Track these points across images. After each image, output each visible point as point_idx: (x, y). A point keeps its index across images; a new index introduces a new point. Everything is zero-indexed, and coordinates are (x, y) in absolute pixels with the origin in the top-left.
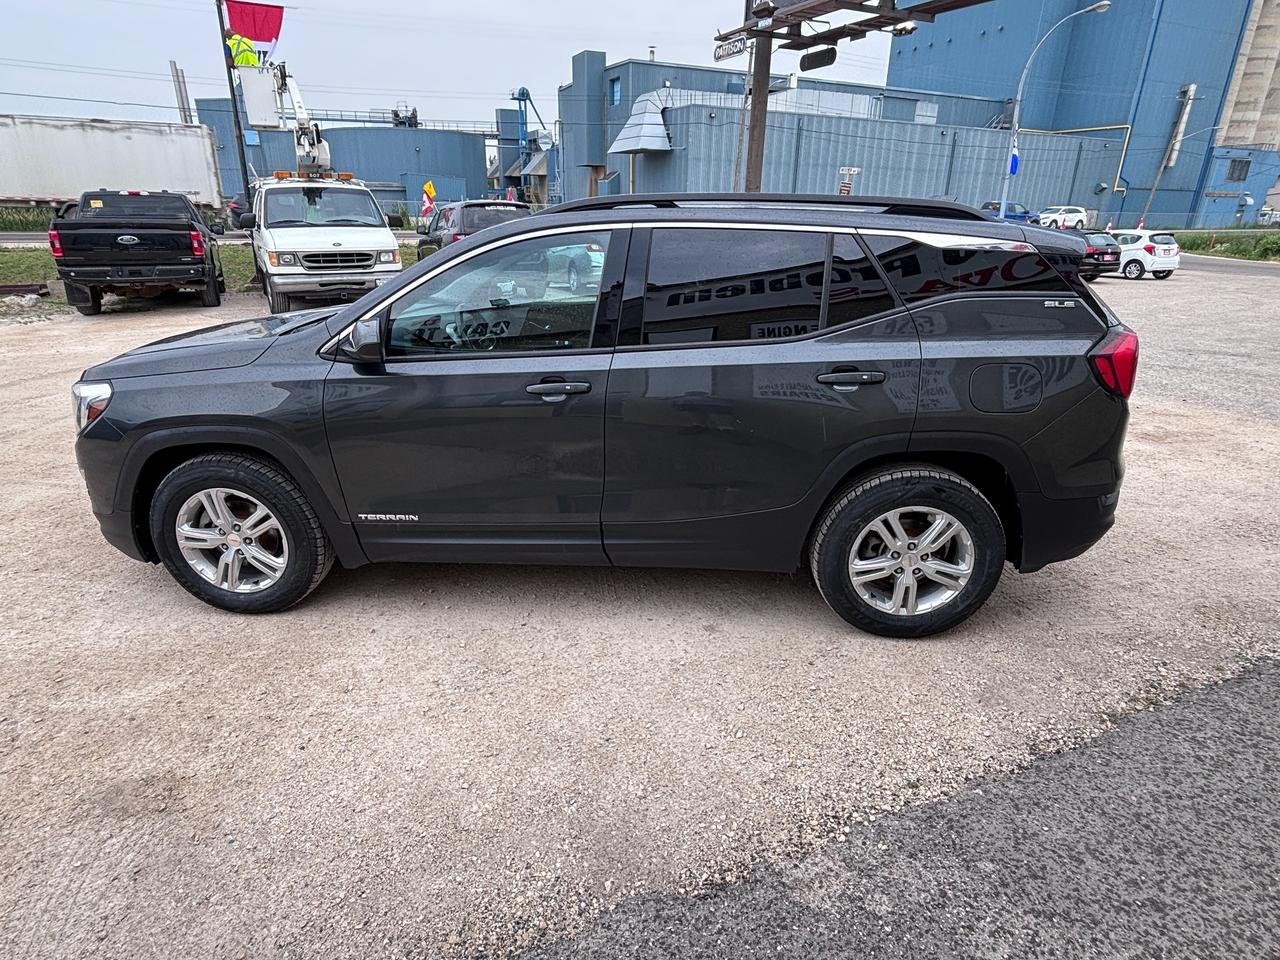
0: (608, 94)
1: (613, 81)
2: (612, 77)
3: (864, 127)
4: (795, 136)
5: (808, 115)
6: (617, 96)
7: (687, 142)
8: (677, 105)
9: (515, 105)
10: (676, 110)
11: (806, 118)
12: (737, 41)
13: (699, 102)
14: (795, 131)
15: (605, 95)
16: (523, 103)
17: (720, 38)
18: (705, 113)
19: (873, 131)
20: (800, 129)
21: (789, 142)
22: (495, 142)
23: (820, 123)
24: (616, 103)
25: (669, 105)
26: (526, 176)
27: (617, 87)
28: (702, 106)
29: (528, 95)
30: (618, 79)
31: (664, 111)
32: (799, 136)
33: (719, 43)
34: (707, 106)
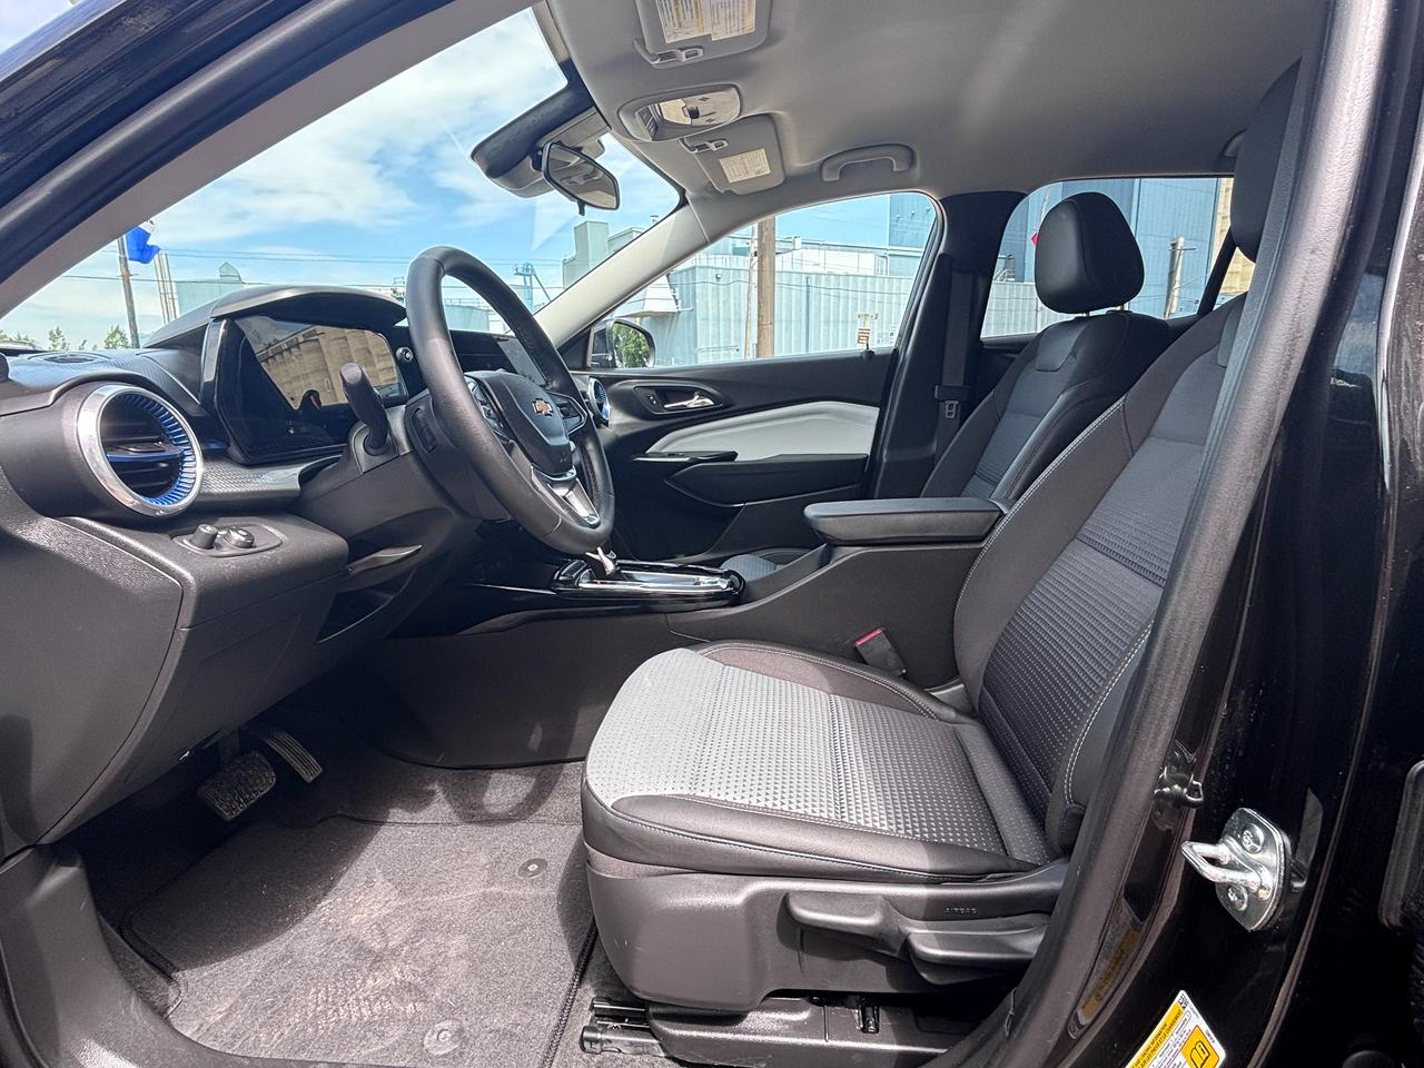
3: (873, 284)
4: (804, 294)
5: (816, 274)
7: (695, 303)
10: (681, 272)
11: (813, 276)
13: (704, 263)
14: (804, 289)
16: (528, 278)
18: (711, 274)
19: (882, 287)
20: (808, 286)
21: (799, 302)
23: (827, 281)
28: (708, 267)
29: (532, 270)
32: (808, 292)
34: (712, 268)
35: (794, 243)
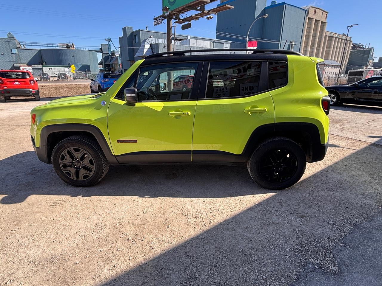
0: (134, 39)
1: (135, 36)
2: (135, 34)
6: (137, 40)
8: (154, 43)
9: (107, 43)
10: (154, 44)
11: (193, 47)
12: (160, 19)
13: (161, 42)
15: (133, 40)
16: (109, 42)
17: (155, 19)
22: (101, 54)
23: (197, 49)
24: (137, 42)
25: (152, 43)
26: (111, 64)
27: (137, 37)
29: (111, 40)
30: (137, 35)
31: (151, 45)
33: (155, 20)
34: (163, 44)
35: (188, 37)
